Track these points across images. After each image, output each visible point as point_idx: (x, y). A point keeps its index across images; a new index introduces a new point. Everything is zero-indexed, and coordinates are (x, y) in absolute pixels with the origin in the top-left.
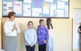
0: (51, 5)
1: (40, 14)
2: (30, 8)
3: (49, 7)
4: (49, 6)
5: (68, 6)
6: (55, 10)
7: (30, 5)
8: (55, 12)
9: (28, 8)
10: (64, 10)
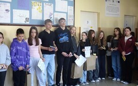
0: (45, 5)
1: (27, 19)
2: (9, 9)
3: (41, 9)
4: (41, 7)
5: (73, 7)
6: (51, 14)
7: (9, 4)
8: (52, 16)
9: (6, 10)
10: (67, 13)
